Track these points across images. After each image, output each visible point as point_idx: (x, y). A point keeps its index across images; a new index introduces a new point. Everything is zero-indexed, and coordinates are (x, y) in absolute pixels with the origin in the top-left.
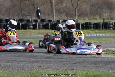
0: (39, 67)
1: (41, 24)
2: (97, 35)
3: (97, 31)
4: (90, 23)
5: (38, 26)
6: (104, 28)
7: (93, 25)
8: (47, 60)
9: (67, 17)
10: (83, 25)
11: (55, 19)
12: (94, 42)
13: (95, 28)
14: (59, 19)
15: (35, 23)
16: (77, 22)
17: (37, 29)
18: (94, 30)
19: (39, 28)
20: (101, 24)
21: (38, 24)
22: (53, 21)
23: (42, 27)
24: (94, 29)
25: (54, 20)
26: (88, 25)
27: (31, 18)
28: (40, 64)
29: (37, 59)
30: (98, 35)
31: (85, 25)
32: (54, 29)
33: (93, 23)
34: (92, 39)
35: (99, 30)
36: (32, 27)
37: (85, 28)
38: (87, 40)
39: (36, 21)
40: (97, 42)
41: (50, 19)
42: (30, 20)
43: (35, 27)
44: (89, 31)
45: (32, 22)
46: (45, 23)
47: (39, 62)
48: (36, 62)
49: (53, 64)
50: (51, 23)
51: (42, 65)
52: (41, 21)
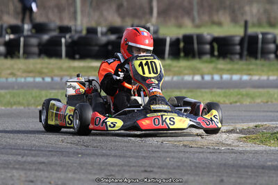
0: (27, 184)
1: (34, 41)
2: (221, 78)
3: (221, 64)
4: (200, 37)
5: (26, 45)
6: (245, 53)
7: (211, 43)
8: (55, 159)
9: (123, 17)
10: (175, 43)
11: (80, 24)
13: (216, 53)
14: (93, 24)
15: (12, 36)
16: (156, 32)
17: (19, 57)
18: (211, 62)
19: (27, 54)
20: (237, 39)
21: (22, 39)
22: (76, 31)
23: (36, 50)
24: (214, 59)
25: (79, 28)
26: (193, 43)
28: (29, 173)
29: (19, 158)
30: (226, 77)
31: (182, 45)
32: (77, 56)
33: (208, 38)
34: (208, 90)
35: (228, 60)
36: (2, 49)
37: (182, 54)
38: (189, 94)
39: (16, 30)
41: (66, 23)
43: (12, 50)
44: (195, 63)
45: (4, 32)
46: (46, 37)
47: (28, 167)
48: (17, 166)
49: (74, 173)
50: (68, 36)
51: (35, 176)
52: (34, 31)
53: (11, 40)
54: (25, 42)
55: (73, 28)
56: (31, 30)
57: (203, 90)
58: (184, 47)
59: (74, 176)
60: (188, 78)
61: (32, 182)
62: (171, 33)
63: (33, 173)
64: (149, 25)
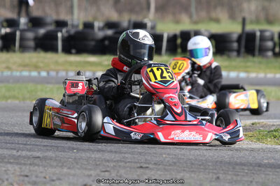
0: (22, 178)
1: (30, 35)
5: (22, 39)
6: (243, 50)
8: (50, 154)
9: (120, 12)
10: (172, 39)
11: (77, 18)
14: (90, 19)
15: (8, 30)
16: (153, 28)
17: (14, 51)
19: (23, 48)
20: (235, 37)
21: (18, 33)
22: (73, 26)
23: (32, 44)
25: (75, 22)
28: (24, 167)
29: (14, 152)
31: (179, 41)
32: (73, 51)
33: (206, 34)
35: (225, 57)
37: (179, 50)
39: (12, 23)
43: (8, 44)
46: (42, 31)
47: (23, 162)
48: (12, 161)
49: (69, 168)
50: (64, 30)
51: (30, 171)
52: (30, 25)
53: (7, 34)
54: (21, 35)
55: (69, 23)
56: (26, 24)
58: (181, 43)
59: (69, 170)
61: (27, 176)
63: (28, 167)
64: (146, 21)
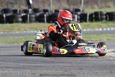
0: (32, 75)
1: (33, 16)
2: (110, 29)
3: (110, 23)
4: (101, 13)
5: (30, 18)
7: (106, 15)
8: (43, 64)
9: (69, 5)
10: (91, 15)
11: (52, 8)
12: (108, 40)
13: (108, 19)
14: (57, 8)
15: (24, 14)
16: (83, 11)
17: (27, 23)
18: (106, 23)
19: (31, 21)
21: (28, 15)
22: (50, 11)
23: (34, 19)
24: (107, 21)
25: (51, 10)
26: (98, 15)
27: (19, 7)
28: (32, 71)
29: (28, 64)
30: (112, 29)
31: (94, 16)
32: (51, 22)
33: (105, 13)
34: (105, 35)
35: (113, 22)
36: (20, 19)
37: (94, 20)
38: (98, 36)
39: (26, 11)
40: (111, 38)
41: (46, 8)
42: (18, 10)
43: (24, 20)
44: (100, 23)
45: (21, 13)
46: (38, 14)
47: (32, 68)
48: (28, 68)
49: (51, 70)
50: (47, 13)
51: (35, 72)
52: (33, 12)
53: (24, 16)
54: (30, 16)
55: (49, 10)
56: (32, 11)
57: (103, 35)
58: (95, 17)
59: (51, 71)
60: (97, 30)
61: (34, 74)
62: (89, 11)
63: (34, 70)
64: (80, 8)
